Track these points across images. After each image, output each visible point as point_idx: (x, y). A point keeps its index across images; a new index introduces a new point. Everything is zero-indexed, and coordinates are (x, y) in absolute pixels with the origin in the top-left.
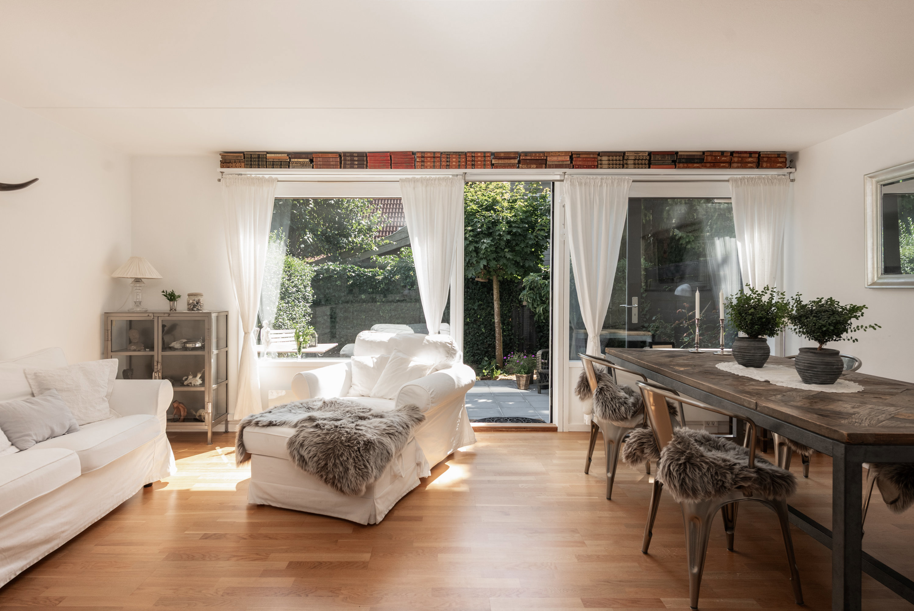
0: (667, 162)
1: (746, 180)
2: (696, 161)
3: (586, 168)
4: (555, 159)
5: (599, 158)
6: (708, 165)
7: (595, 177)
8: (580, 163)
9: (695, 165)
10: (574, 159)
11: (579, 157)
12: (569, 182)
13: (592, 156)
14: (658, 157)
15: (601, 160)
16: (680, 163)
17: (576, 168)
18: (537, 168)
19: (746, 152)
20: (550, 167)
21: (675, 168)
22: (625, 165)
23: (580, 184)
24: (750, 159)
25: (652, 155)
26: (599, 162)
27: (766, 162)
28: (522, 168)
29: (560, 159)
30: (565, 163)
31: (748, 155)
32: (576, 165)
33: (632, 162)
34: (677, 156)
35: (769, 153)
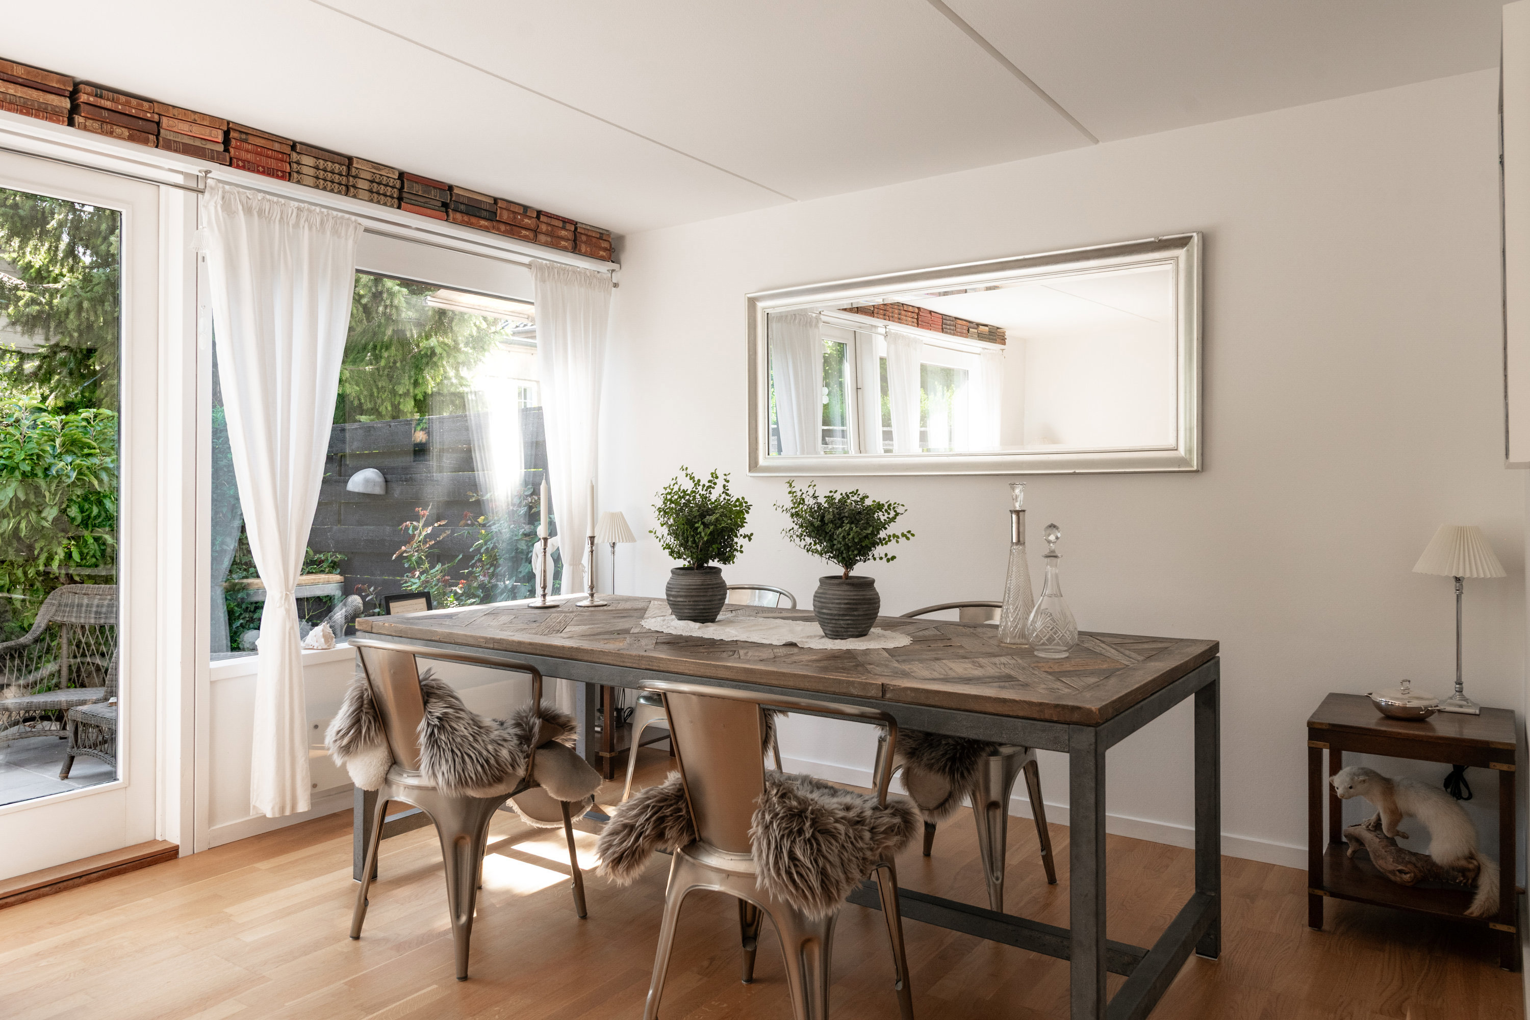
0: (432, 202)
1: (556, 271)
2: (484, 214)
3: (263, 173)
4: (184, 127)
5: (294, 156)
6: (503, 227)
7: (283, 201)
8: (249, 156)
9: (483, 222)
10: (233, 142)
11: (245, 141)
12: (218, 197)
13: (277, 146)
14: (418, 189)
15: (298, 163)
16: (455, 210)
17: (238, 167)
18: (131, 139)
19: (557, 218)
20: (169, 146)
21: (446, 220)
22: (352, 189)
23: (248, 210)
24: (563, 233)
25: (405, 180)
26: (295, 166)
27: (585, 243)
28: (85, 128)
29: (197, 131)
30: (209, 146)
31: (560, 224)
32: (238, 159)
33: (365, 185)
34: (451, 195)
35: (589, 228)
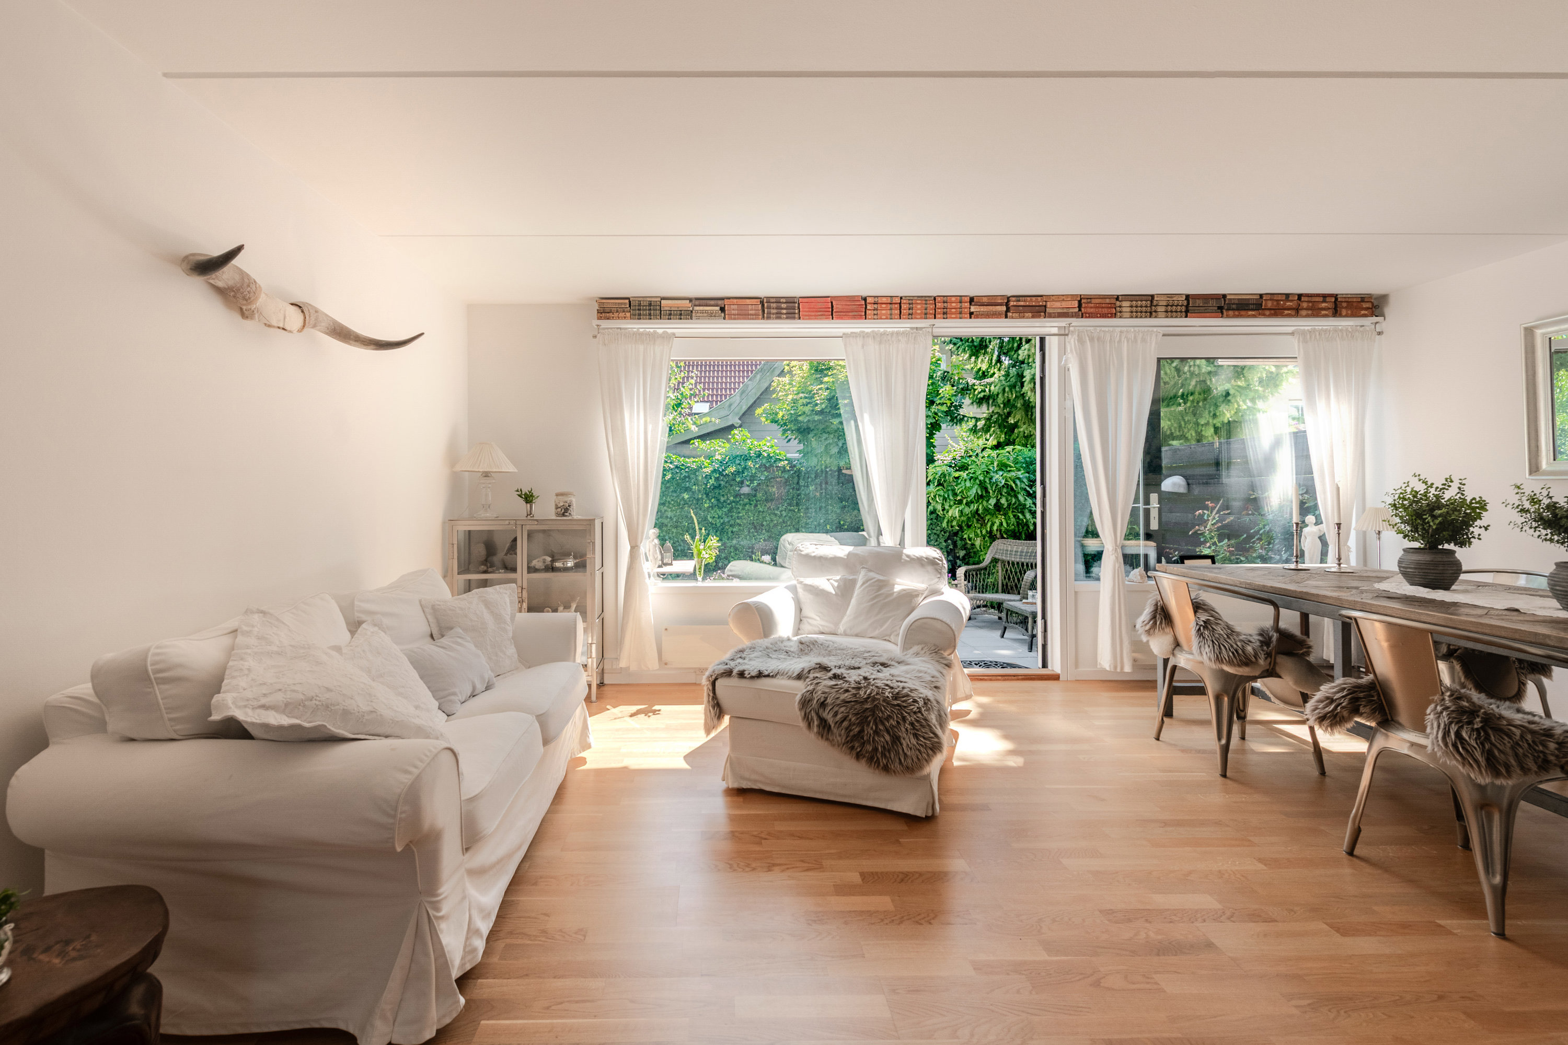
0: (1211, 308)
1: (1318, 334)
2: (1251, 307)
3: (1100, 317)
4: (1058, 304)
5: (1118, 303)
6: (1267, 313)
7: (1111, 329)
8: (1092, 310)
9: (1250, 313)
10: (1083, 305)
11: (1090, 303)
12: (1076, 336)
13: (1108, 301)
14: (1199, 302)
15: (1120, 307)
16: (1228, 309)
17: (1086, 317)
18: (1033, 317)
19: (1318, 295)
20: (1051, 316)
21: (1222, 317)
22: (1154, 313)
23: (1092, 339)
24: (1324, 305)
25: (1190, 300)
26: (1118, 309)
27: (1346, 308)
28: (1012, 318)
29: (1064, 304)
30: (1071, 310)
31: (1321, 299)
32: (1086, 313)
33: (1163, 309)
34: (1225, 300)
35: (1349, 296)
